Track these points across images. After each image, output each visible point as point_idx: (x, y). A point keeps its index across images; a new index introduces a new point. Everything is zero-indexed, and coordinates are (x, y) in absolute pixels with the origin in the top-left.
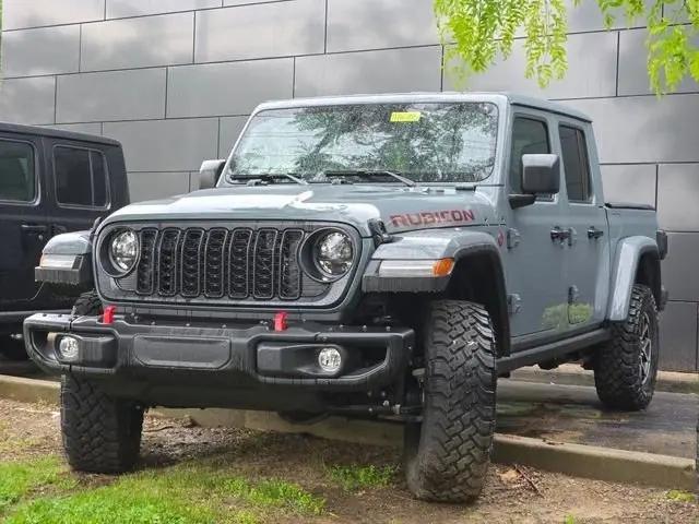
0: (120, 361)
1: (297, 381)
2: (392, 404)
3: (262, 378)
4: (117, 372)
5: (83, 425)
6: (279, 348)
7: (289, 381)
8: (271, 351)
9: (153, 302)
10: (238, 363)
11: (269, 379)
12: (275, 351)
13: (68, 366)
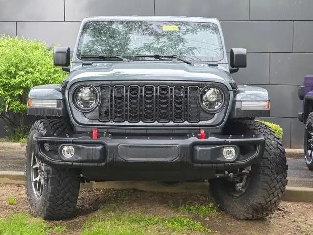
0: (108, 159)
1: (214, 165)
2: (229, 173)
3: (195, 165)
4: (106, 165)
5: (60, 195)
6: (209, 148)
7: (210, 165)
8: (205, 150)
9: (111, 126)
10: (183, 158)
11: (199, 165)
12: (208, 150)
13: (71, 163)
